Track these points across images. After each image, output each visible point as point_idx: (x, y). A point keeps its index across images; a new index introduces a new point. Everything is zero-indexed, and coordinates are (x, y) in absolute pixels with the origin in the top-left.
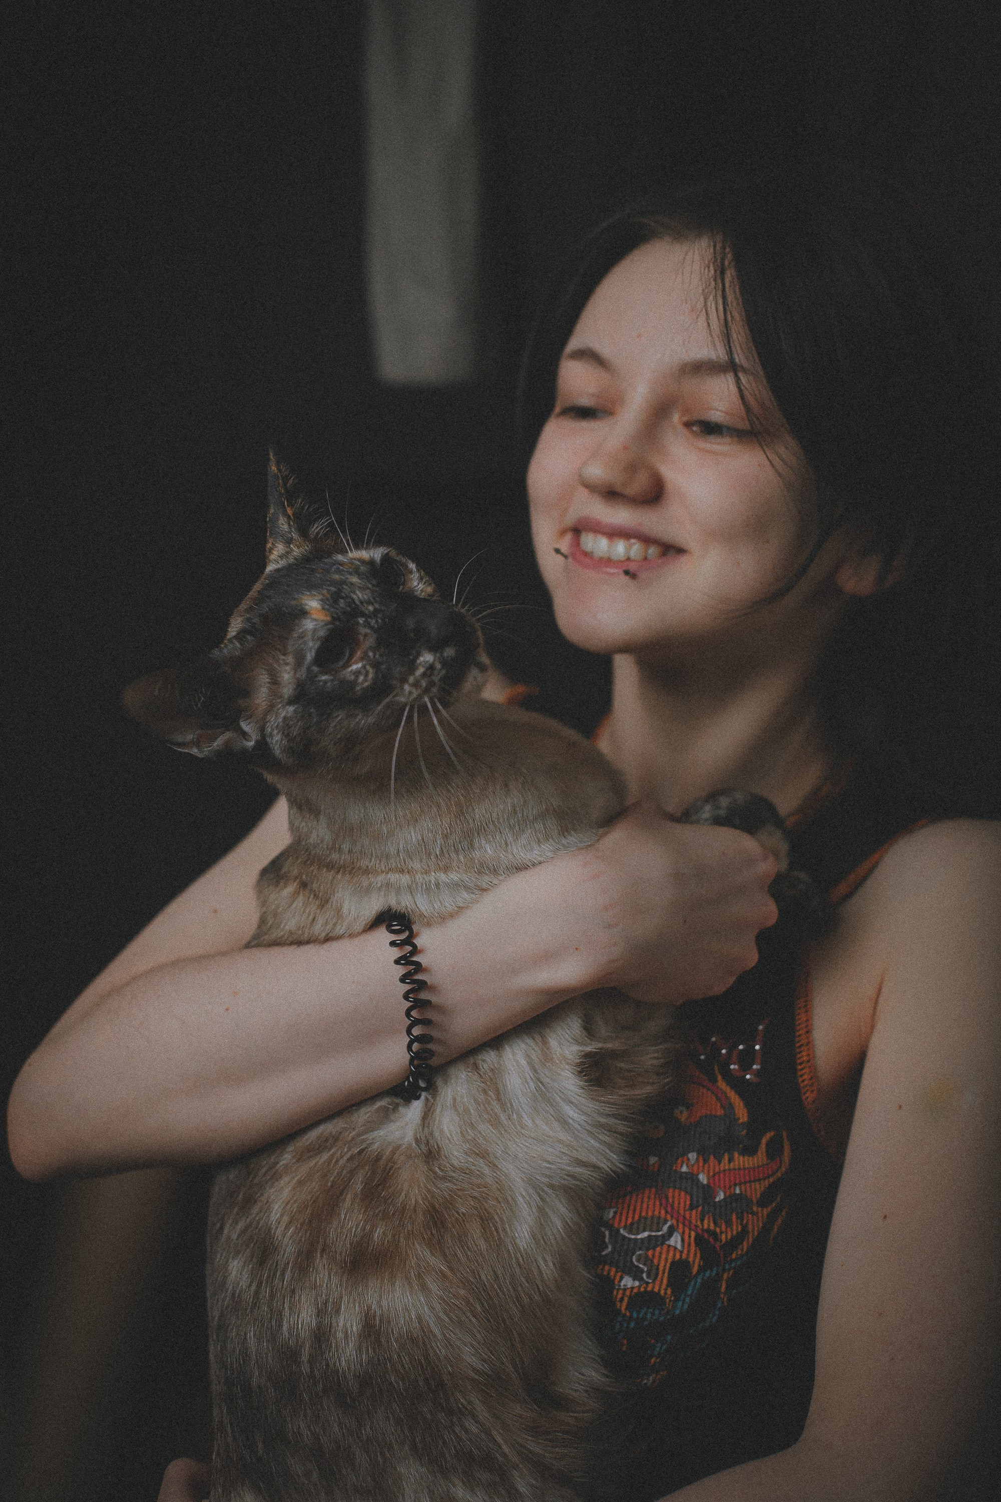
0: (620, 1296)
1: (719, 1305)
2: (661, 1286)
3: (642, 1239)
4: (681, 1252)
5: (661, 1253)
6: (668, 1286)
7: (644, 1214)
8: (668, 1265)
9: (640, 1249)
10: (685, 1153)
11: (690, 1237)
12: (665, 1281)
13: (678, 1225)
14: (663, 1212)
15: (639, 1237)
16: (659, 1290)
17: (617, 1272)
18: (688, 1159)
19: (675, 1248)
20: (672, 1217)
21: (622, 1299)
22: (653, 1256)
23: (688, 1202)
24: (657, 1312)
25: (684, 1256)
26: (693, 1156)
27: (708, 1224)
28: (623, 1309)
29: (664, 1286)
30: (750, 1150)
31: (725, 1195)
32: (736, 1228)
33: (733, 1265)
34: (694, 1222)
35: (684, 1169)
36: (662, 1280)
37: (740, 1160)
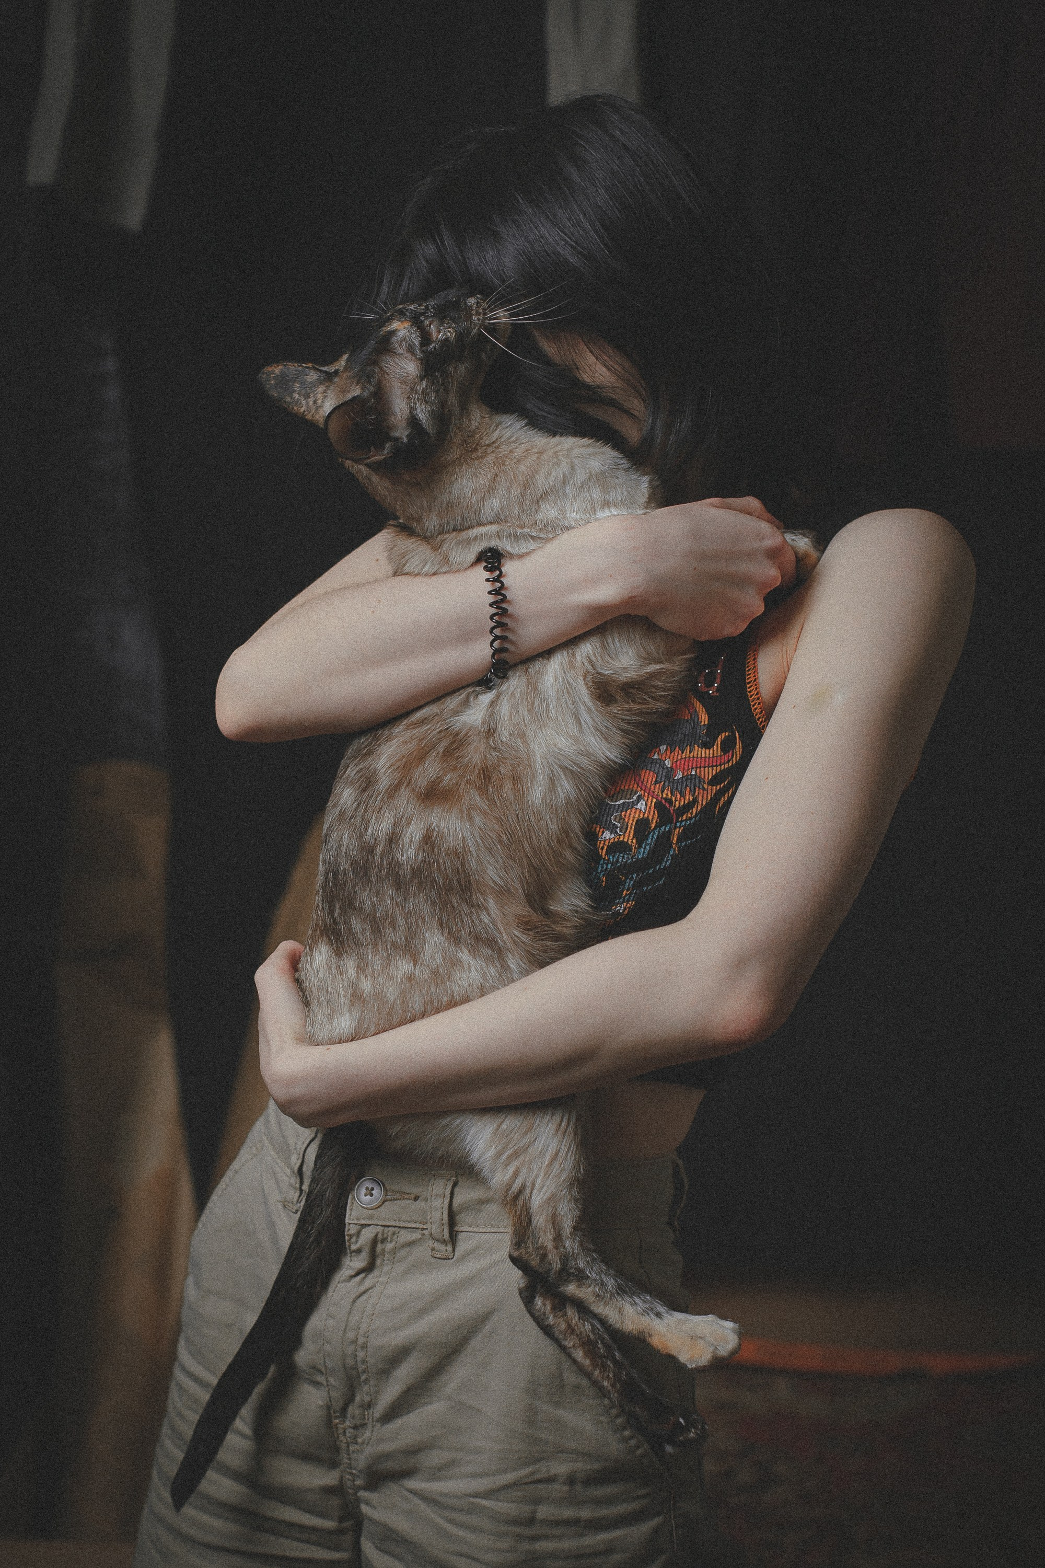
0: (601, 845)
1: (672, 853)
2: (629, 837)
3: (619, 805)
4: (645, 813)
5: (630, 814)
6: (633, 837)
7: (622, 788)
8: (635, 822)
9: (617, 812)
10: (658, 746)
11: (652, 802)
12: (632, 833)
13: (644, 794)
14: (636, 786)
15: (617, 803)
16: (628, 840)
17: (600, 828)
18: (660, 750)
19: (641, 810)
20: (641, 789)
21: (602, 848)
22: (625, 816)
23: (654, 779)
24: (626, 856)
25: (646, 816)
26: (663, 748)
27: (667, 794)
28: (603, 854)
29: (631, 838)
30: (707, 745)
31: (683, 775)
32: (688, 798)
33: (683, 824)
34: (656, 793)
35: (656, 757)
36: (630, 832)
37: (699, 752)
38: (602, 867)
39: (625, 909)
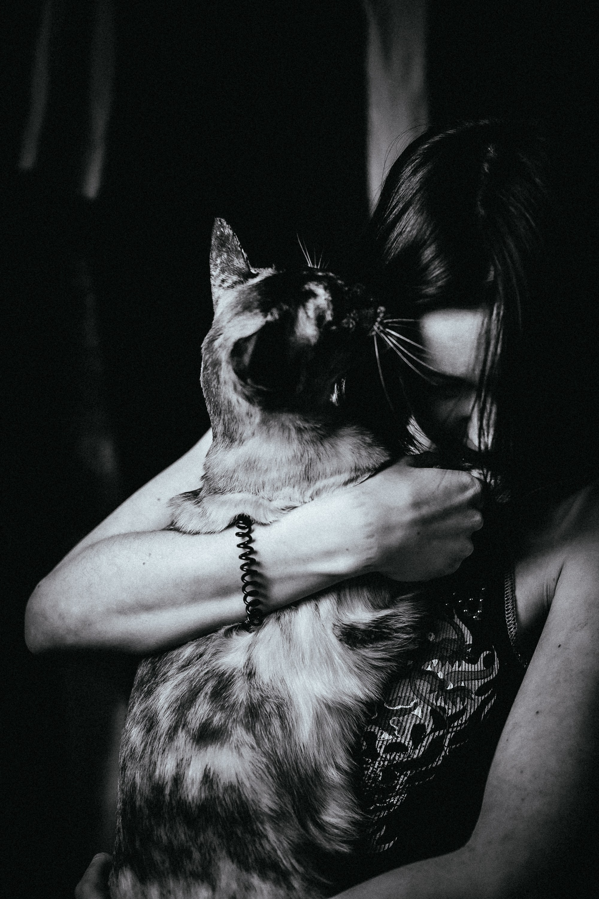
0: (380, 744)
1: (443, 754)
2: (406, 740)
3: (396, 710)
4: (421, 719)
5: (407, 719)
6: (410, 739)
7: (400, 695)
8: (412, 726)
9: (395, 716)
10: (430, 659)
11: (427, 710)
12: (409, 736)
13: (420, 702)
14: (412, 694)
15: (395, 708)
16: (405, 742)
17: (379, 729)
18: (432, 663)
19: (417, 716)
20: (417, 697)
21: (381, 747)
22: (403, 721)
23: (429, 689)
24: (402, 756)
25: (422, 721)
26: (435, 662)
27: (440, 703)
28: (381, 753)
29: (408, 740)
30: (473, 661)
31: (454, 686)
32: (459, 707)
33: (455, 729)
34: (431, 701)
35: (429, 669)
36: (407, 735)
37: (465, 666)
38: (379, 763)
39: (398, 800)
